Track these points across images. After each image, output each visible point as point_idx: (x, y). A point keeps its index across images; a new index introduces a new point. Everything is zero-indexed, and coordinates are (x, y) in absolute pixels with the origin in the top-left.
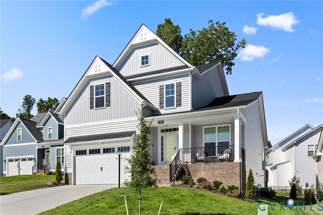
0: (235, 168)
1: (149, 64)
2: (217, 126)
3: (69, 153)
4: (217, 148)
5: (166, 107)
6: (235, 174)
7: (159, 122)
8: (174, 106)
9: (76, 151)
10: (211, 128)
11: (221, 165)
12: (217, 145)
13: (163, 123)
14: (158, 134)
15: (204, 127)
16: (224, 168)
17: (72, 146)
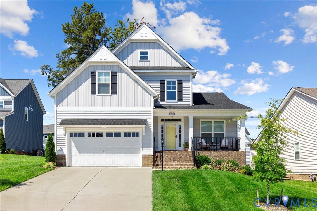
0: (241, 155)
1: (149, 60)
2: (213, 121)
3: (63, 135)
4: (212, 139)
5: (167, 100)
6: (241, 160)
7: (170, 114)
8: (175, 100)
9: (71, 133)
10: (207, 121)
11: (229, 153)
12: (213, 136)
13: (174, 115)
14: (159, 123)
15: (201, 120)
16: (232, 155)
17: (66, 128)
